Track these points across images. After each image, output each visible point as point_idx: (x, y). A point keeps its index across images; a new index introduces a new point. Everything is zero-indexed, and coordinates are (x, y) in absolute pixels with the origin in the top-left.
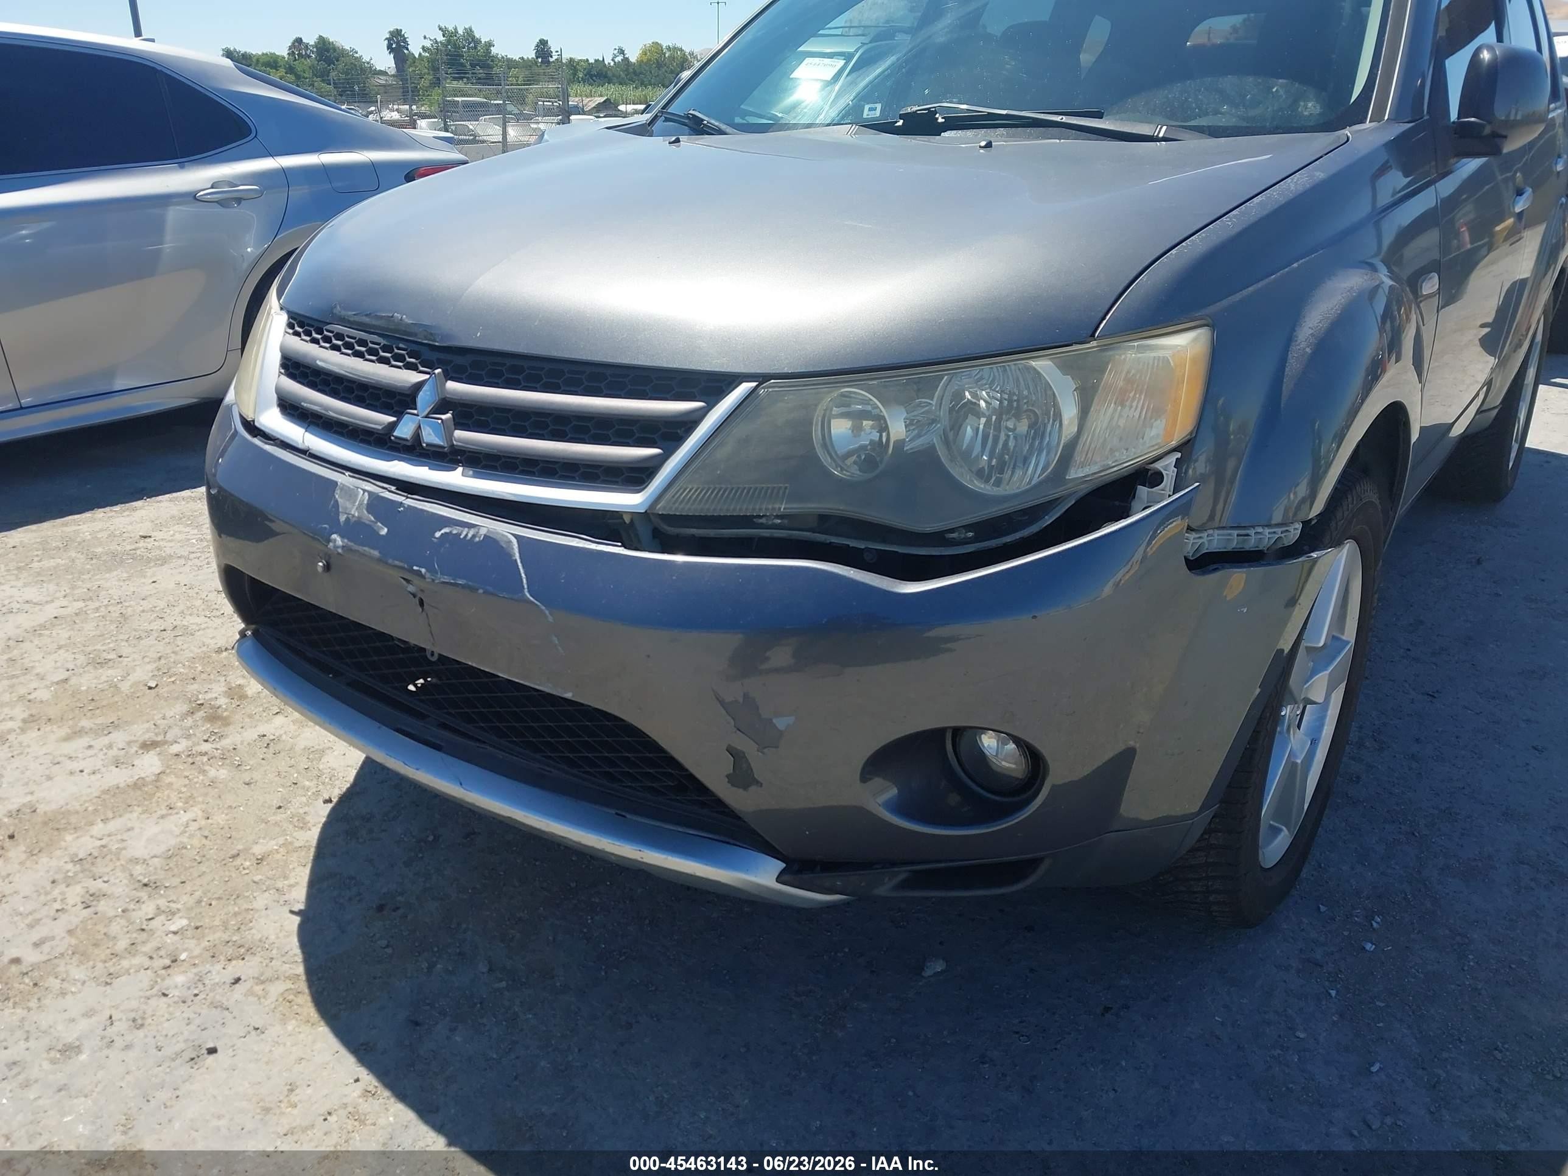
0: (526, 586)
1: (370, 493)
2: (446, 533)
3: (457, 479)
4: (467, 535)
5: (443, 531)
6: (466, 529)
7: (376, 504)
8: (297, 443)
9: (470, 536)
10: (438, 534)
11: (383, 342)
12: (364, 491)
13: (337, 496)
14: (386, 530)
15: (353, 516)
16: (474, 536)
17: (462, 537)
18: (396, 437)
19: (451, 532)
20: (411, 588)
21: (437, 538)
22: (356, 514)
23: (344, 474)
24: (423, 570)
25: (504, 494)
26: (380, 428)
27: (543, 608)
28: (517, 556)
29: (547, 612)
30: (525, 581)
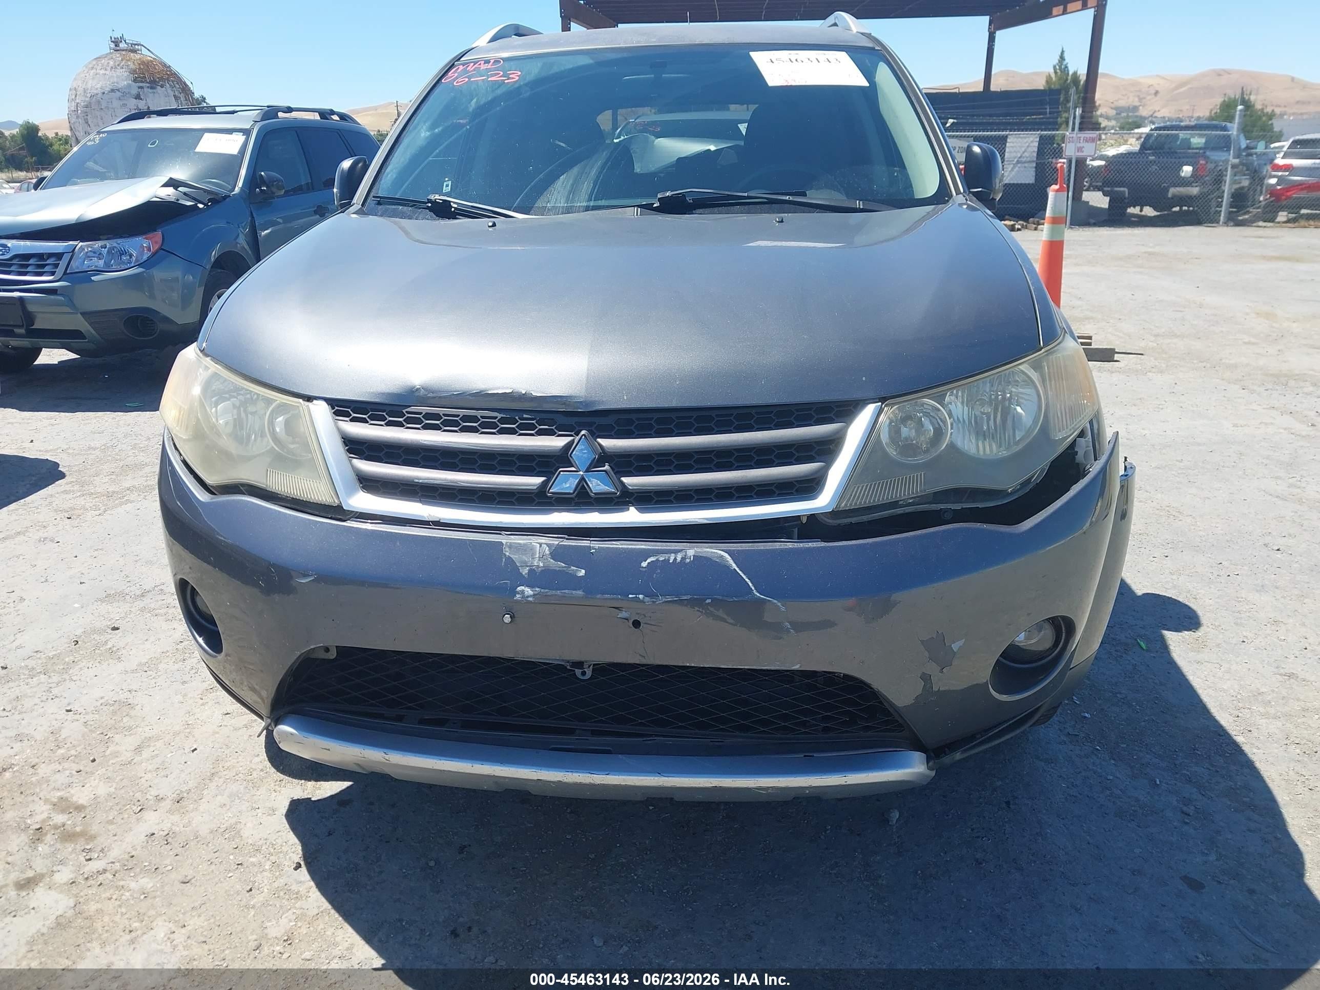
0: (753, 588)
1: (548, 545)
2: (652, 561)
3: (632, 516)
4: (675, 559)
5: (649, 560)
6: (673, 555)
7: (556, 553)
8: (423, 517)
9: (679, 559)
10: (644, 564)
11: (499, 416)
12: (541, 545)
13: (507, 554)
14: (583, 571)
15: (538, 566)
16: (683, 559)
17: (671, 561)
18: (552, 493)
19: (657, 560)
20: (624, 614)
21: (645, 568)
22: (541, 565)
23: (500, 534)
24: (641, 596)
25: (696, 520)
26: (535, 488)
27: (775, 601)
28: (734, 566)
29: (779, 604)
30: (750, 584)
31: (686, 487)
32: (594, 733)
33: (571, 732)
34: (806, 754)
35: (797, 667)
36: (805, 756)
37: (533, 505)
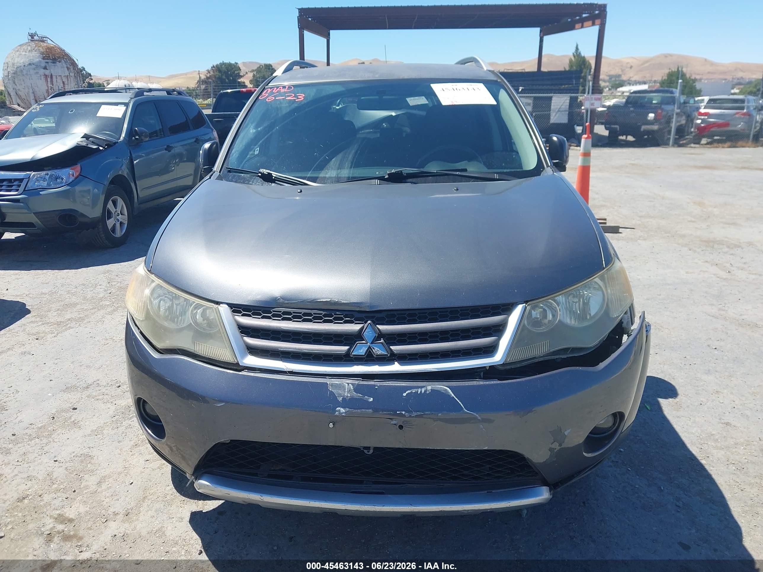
0: (463, 407)
1: (352, 384)
2: (409, 393)
3: (396, 367)
4: (421, 391)
5: (407, 392)
6: (420, 389)
7: (357, 389)
8: (284, 369)
9: (423, 391)
10: (405, 394)
11: (324, 313)
12: (348, 384)
13: (330, 389)
14: (372, 399)
15: (347, 397)
16: (425, 391)
17: (419, 393)
18: (354, 355)
19: (411, 392)
20: (394, 422)
21: (405, 396)
22: (349, 395)
23: (326, 378)
24: (403, 412)
25: (431, 369)
26: (344, 352)
27: (475, 414)
28: (453, 395)
29: (477, 415)
30: (462, 405)
31: (426, 351)
32: (375, 483)
33: (361, 482)
34: (488, 491)
35: (486, 448)
36: (488, 492)
37: (343, 361)
